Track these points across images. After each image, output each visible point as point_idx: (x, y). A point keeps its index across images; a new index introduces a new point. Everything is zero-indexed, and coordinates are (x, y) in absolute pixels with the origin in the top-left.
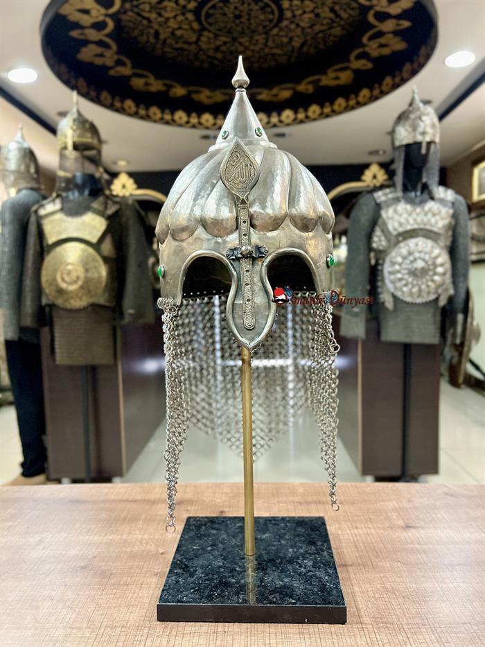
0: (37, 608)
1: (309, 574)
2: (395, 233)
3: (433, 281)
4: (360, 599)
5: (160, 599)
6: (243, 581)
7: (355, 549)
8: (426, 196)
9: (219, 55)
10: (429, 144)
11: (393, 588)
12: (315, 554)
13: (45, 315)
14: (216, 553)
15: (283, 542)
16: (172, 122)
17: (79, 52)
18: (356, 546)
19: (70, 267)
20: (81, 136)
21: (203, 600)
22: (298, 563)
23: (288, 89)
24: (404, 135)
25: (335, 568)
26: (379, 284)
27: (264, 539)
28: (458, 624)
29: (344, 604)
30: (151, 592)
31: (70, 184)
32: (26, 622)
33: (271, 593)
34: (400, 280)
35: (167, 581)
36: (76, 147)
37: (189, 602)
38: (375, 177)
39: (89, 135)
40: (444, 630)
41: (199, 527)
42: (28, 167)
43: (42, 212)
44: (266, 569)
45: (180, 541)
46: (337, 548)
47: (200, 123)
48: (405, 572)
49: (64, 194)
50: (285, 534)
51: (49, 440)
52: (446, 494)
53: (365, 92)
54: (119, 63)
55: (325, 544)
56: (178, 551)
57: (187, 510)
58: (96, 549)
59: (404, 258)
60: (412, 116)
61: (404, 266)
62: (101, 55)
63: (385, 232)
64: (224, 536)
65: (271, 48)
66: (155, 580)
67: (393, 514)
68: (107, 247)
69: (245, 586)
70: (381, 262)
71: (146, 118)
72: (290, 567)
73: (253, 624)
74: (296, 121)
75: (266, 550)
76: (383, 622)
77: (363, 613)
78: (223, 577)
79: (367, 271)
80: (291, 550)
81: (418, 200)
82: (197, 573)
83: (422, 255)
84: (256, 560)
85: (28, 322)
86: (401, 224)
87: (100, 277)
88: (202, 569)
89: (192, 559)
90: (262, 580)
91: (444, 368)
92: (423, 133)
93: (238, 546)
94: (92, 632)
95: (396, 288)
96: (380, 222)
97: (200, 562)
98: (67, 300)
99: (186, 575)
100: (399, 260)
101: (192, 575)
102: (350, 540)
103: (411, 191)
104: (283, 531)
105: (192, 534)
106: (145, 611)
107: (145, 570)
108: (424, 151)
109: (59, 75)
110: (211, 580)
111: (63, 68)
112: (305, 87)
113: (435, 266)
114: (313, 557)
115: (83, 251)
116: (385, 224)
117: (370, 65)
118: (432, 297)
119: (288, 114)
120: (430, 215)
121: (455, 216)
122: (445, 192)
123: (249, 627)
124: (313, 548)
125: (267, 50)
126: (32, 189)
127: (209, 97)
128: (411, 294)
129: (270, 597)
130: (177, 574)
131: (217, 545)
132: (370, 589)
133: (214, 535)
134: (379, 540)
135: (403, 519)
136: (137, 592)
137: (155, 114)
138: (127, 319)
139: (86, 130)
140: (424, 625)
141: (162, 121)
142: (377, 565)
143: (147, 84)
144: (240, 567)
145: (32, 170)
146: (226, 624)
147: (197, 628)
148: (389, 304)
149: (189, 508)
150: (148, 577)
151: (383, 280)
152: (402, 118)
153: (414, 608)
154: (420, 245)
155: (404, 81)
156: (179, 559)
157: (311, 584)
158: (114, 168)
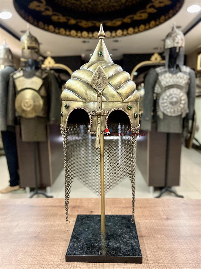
0: (17, 255)
1: (127, 242)
2: (164, 86)
3: (180, 107)
4: (148, 252)
5: (67, 253)
6: (100, 245)
7: (146, 229)
8: (178, 70)
9: (90, 6)
10: (180, 48)
11: (161, 247)
12: (130, 232)
13: (17, 121)
14: (89, 232)
15: (117, 227)
16: (70, 35)
17: (29, 4)
18: (146, 227)
19: (27, 101)
20: (31, 43)
21: (84, 253)
22: (123, 236)
23: (120, 21)
24: (169, 44)
25: (138, 239)
26: (157, 108)
27: (109, 225)
28: (188, 263)
29: (141, 256)
30: (63, 248)
31: (26, 64)
32: (12, 262)
33: (112, 250)
34: (166, 106)
35: (69, 244)
36: (29, 48)
37: (78, 254)
38: (156, 59)
39: (34, 43)
40: (182, 266)
41: (82, 220)
42: (8, 57)
43: (15, 76)
44: (110, 239)
45: (75, 226)
46: (139, 229)
47: (82, 36)
48: (166, 240)
49: (24, 68)
50: (117, 223)
51: (21, 172)
52: (183, 204)
53: (153, 23)
54: (47, 9)
55: (134, 228)
56: (74, 231)
57: (77, 211)
58: (41, 228)
59: (168, 97)
60: (173, 35)
61: (168, 100)
62: (39, 6)
63: (160, 86)
64: (93, 224)
65: (113, 3)
66: (64, 243)
67: (162, 213)
68: (43, 92)
69: (101, 247)
70: (158, 98)
71: (59, 33)
72: (120, 239)
73: (104, 263)
74: (123, 35)
75: (109, 230)
76: (157, 263)
77: (149, 258)
78: (93, 243)
79: (152, 102)
80: (120, 230)
81: (174, 72)
82: (82, 241)
83: (176, 96)
84: (106, 235)
85: (10, 123)
86: (167, 82)
87: (40, 105)
88: (84, 239)
89: (80, 234)
90: (108, 245)
91: (183, 140)
92: (178, 43)
93: (98, 229)
94: (39, 267)
95: (164, 110)
96: (158, 81)
97: (83, 236)
98: (26, 114)
99: (77, 242)
100: (166, 97)
101: (79, 242)
102: (144, 225)
103: (172, 68)
104: (117, 222)
105: (80, 223)
106: (61, 257)
107: (61, 238)
108: (177, 51)
109: (21, 15)
110: (87, 244)
111: (23, 12)
112: (127, 20)
113: (181, 100)
114: (129, 234)
115: (33, 93)
116: (160, 82)
117: (155, 11)
118: (179, 113)
119: (119, 32)
120: (179, 79)
121: (190, 79)
122: (186, 68)
123: (103, 264)
124: (129, 229)
125: (111, 4)
126: (11, 66)
127: (86, 24)
128: (171, 112)
129: (112, 252)
130: (73, 242)
131: (90, 228)
132: (152, 248)
133: (88, 223)
134: (156, 225)
135: (166, 216)
136: (57, 248)
137: (62, 32)
138: (51, 123)
139: (33, 41)
140: (174, 264)
141: (66, 35)
142: (155, 237)
143: (59, 19)
144: (99, 238)
145: (10, 57)
146: (94, 263)
147: (82, 265)
148: (161, 116)
149: (78, 210)
150: (61, 242)
151: (159, 106)
152: (169, 36)
153: (170, 256)
154: (175, 91)
155: (169, 18)
156: (74, 234)
157: (128, 246)
158: (45, 55)
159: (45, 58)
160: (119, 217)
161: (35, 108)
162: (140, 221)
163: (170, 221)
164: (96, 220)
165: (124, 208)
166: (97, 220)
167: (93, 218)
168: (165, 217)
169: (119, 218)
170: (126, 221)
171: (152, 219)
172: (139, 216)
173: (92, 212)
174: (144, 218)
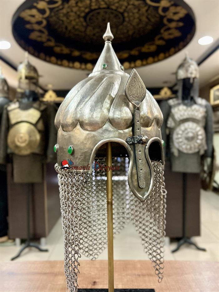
2: (178, 120)
3: (197, 143)
8: (192, 102)
9: (95, 37)
10: (194, 78)
13: (9, 158)
16: (73, 67)
19: (22, 135)
20: (29, 73)
24: (182, 74)
31: (23, 95)
34: (181, 142)
36: (26, 78)
38: (166, 93)
39: (32, 72)
42: (3, 88)
43: (9, 108)
47: (86, 68)
49: (20, 100)
53: (162, 55)
54: (49, 40)
59: (183, 132)
60: (186, 65)
61: (183, 135)
62: (40, 37)
68: (40, 125)
81: (189, 104)
83: (192, 130)
86: (181, 116)
92: (191, 73)
95: (179, 146)
98: (20, 151)
103: (186, 100)
108: (191, 81)
112: (134, 52)
113: (198, 135)
118: (197, 150)
120: (195, 111)
126: (6, 97)
128: (186, 149)
137: (65, 63)
138: (49, 160)
143: (62, 50)
145: (6, 88)
152: (181, 66)
154: (190, 125)
159: (46, 91)
161: (30, 144)
173: (95, 283)
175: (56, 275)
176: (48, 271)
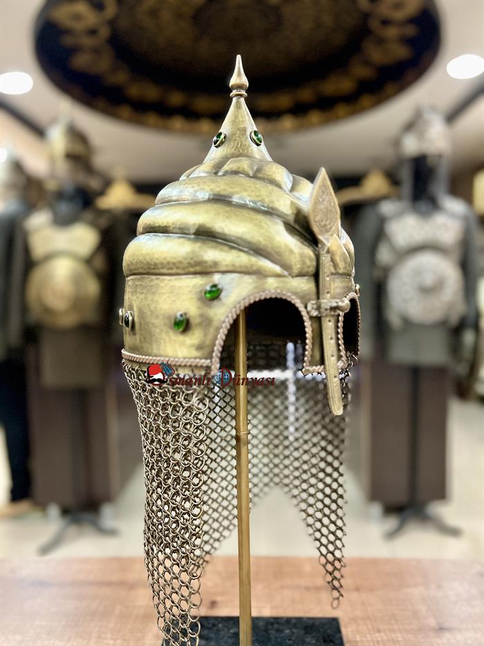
67: (422, 607)
135: (435, 618)
160: (295, 626)
162: (358, 638)
163: (447, 635)
164: (224, 637)
165: (307, 588)
166: (229, 637)
167: (215, 628)
168: (432, 622)
169: (294, 630)
170: (317, 640)
171: (394, 631)
172: (354, 620)
173: (213, 604)
174: (370, 627)
175: (131, 586)
176: (115, 577)
